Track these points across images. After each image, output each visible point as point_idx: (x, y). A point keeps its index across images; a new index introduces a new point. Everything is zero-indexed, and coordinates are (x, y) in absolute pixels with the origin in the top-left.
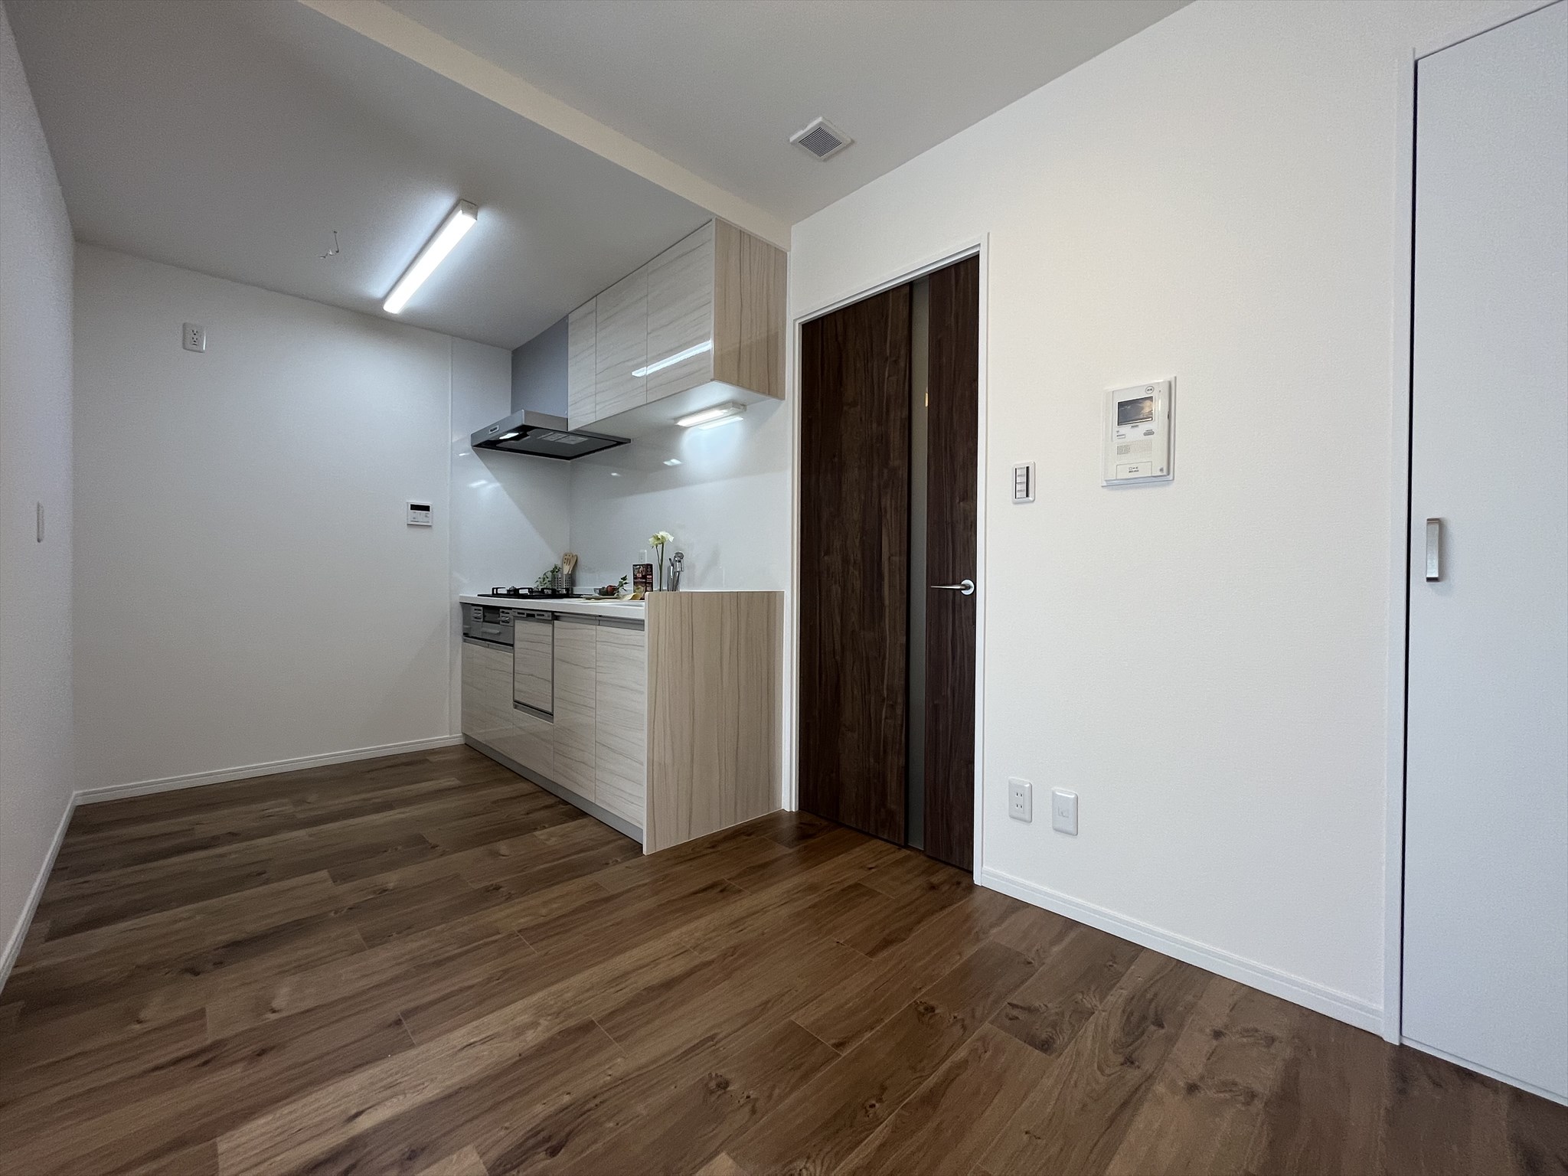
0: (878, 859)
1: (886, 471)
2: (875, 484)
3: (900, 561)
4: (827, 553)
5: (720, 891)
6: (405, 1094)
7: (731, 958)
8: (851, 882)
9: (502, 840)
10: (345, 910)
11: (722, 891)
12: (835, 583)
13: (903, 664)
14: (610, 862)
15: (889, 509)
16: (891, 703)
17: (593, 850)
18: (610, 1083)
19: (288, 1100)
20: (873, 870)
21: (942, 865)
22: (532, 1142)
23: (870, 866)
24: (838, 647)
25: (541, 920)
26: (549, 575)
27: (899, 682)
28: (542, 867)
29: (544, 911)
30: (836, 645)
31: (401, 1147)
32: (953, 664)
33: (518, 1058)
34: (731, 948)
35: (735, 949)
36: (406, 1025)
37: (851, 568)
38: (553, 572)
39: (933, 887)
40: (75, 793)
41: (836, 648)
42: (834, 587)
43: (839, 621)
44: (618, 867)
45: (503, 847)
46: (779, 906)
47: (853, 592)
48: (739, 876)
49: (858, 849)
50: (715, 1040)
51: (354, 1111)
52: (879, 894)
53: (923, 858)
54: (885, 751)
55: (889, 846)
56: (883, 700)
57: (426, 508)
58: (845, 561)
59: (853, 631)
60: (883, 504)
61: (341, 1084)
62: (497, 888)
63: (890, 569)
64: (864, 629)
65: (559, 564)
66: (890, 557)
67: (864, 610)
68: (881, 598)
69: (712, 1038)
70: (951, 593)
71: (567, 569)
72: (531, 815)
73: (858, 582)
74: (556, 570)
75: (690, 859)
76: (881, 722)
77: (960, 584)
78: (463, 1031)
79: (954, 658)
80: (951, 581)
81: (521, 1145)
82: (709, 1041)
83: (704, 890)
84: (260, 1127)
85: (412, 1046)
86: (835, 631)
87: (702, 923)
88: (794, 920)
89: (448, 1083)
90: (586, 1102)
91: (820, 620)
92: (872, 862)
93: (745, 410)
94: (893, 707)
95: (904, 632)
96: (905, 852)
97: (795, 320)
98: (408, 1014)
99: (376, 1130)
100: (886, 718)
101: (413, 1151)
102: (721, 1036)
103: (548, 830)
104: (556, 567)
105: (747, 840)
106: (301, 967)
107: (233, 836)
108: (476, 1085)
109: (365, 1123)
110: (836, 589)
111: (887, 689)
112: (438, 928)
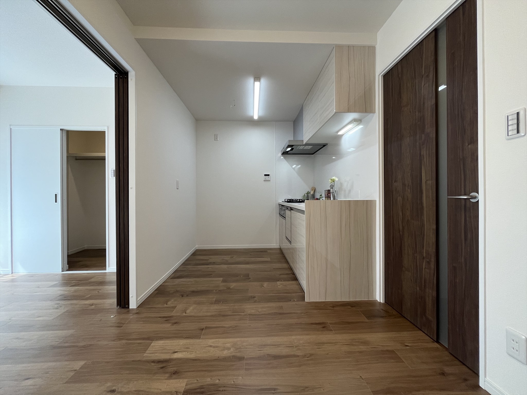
0: (415, 343)
1: (423, 136)
2: (418, 144)
3: (431, 183)
4: (395, 181)
5: (323, 327)
6: (188, 352)
7: (307, 358)
8: (389, 348)
9: (267, 282)
10: (218, 291)
11: (324, 327)
12: (399, 196)
13: (434, 240)
14: (292, 300)
15: (425, 157)
16: (428, 260)
17: (290, 293)
18: (232, 385)
19: (169, 339)
20: (408, 347)
21: (459, 363)
22: (199, 390)
23: (407, 344)
24: (401, 228)
25: (258, 313)
26: (306, 194)
27: (432, 250)
28: (271, 294)
29: (260, 310)
30: (400, 227)
31: (174, 368)
32: (465, 243)
33: (217, 358)
34: (310, 354)
35: (311, 355)
36: (203, 332)
37: (407, 188)
38: (307, 193)
39: (443, 374)
40: (196, 246)
41: (400, 228)
42: (398, 198)
43: (401, 214)
44: (294, 303)
45: (265, 284)
46: (344, 345)
47: (407, 200)
48: (335, 323)
49: (405, 333)
50: (275, 391)
51: (176, 351)
52: (403, 362)
53: (447, 353)
54: (425, 286)
55: (428, 338)
56: (424, 258)
57: (268, 175)
58: (404, 185)
59: (408, 220)
60: (422, 153)
61: (180, 341)
62: (254, 297)
63: (426, 188)
64: (413, 220)
65: (310, 191)
66: (426, 182)
67: (413, 210)
68: (422, 203)
69: (275, 389)
70: (463, 201)
71: (312, 193)
72: (281, 276)
73: (410, 195)
74: (308, 193)
75: (320, 309)
76: (422, 270)
77: (469, 195)
78: (213, 340)
79: (466, 240)
80: (463, 194)
81: (196, 389)
82: (273, 390)
83: (316, 324)
84: (160, 343)
85: (200, 338)
86: (399, 220)
87: (306, 338)
88: (346, 355)
89: (198, 355)
90: (220, 387)
91: (393, 214)
92: (410, 343)
93: (361, 122)
94: (429, 263)
95: (435, 222)
96: (436, 345)
97: (379, 75)
98: (207, 328)
99: (176, 359)
100: (425, 268)
101: (176, 372)
102: (279, 391)
103: (282, 282)
104: (308, 192)
105: (350, 309)
106: (199, 303)
107: (214, 263)
108: (203, 360)
109: (176, 356)
110: (400, 199)
111: (426, 253)
112: (232, 305)
